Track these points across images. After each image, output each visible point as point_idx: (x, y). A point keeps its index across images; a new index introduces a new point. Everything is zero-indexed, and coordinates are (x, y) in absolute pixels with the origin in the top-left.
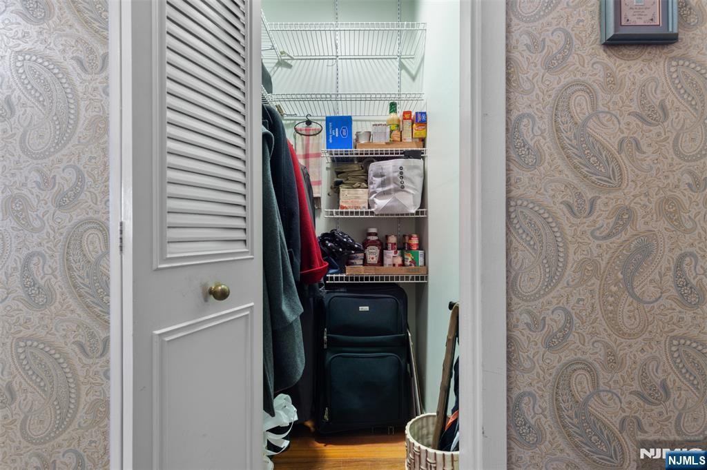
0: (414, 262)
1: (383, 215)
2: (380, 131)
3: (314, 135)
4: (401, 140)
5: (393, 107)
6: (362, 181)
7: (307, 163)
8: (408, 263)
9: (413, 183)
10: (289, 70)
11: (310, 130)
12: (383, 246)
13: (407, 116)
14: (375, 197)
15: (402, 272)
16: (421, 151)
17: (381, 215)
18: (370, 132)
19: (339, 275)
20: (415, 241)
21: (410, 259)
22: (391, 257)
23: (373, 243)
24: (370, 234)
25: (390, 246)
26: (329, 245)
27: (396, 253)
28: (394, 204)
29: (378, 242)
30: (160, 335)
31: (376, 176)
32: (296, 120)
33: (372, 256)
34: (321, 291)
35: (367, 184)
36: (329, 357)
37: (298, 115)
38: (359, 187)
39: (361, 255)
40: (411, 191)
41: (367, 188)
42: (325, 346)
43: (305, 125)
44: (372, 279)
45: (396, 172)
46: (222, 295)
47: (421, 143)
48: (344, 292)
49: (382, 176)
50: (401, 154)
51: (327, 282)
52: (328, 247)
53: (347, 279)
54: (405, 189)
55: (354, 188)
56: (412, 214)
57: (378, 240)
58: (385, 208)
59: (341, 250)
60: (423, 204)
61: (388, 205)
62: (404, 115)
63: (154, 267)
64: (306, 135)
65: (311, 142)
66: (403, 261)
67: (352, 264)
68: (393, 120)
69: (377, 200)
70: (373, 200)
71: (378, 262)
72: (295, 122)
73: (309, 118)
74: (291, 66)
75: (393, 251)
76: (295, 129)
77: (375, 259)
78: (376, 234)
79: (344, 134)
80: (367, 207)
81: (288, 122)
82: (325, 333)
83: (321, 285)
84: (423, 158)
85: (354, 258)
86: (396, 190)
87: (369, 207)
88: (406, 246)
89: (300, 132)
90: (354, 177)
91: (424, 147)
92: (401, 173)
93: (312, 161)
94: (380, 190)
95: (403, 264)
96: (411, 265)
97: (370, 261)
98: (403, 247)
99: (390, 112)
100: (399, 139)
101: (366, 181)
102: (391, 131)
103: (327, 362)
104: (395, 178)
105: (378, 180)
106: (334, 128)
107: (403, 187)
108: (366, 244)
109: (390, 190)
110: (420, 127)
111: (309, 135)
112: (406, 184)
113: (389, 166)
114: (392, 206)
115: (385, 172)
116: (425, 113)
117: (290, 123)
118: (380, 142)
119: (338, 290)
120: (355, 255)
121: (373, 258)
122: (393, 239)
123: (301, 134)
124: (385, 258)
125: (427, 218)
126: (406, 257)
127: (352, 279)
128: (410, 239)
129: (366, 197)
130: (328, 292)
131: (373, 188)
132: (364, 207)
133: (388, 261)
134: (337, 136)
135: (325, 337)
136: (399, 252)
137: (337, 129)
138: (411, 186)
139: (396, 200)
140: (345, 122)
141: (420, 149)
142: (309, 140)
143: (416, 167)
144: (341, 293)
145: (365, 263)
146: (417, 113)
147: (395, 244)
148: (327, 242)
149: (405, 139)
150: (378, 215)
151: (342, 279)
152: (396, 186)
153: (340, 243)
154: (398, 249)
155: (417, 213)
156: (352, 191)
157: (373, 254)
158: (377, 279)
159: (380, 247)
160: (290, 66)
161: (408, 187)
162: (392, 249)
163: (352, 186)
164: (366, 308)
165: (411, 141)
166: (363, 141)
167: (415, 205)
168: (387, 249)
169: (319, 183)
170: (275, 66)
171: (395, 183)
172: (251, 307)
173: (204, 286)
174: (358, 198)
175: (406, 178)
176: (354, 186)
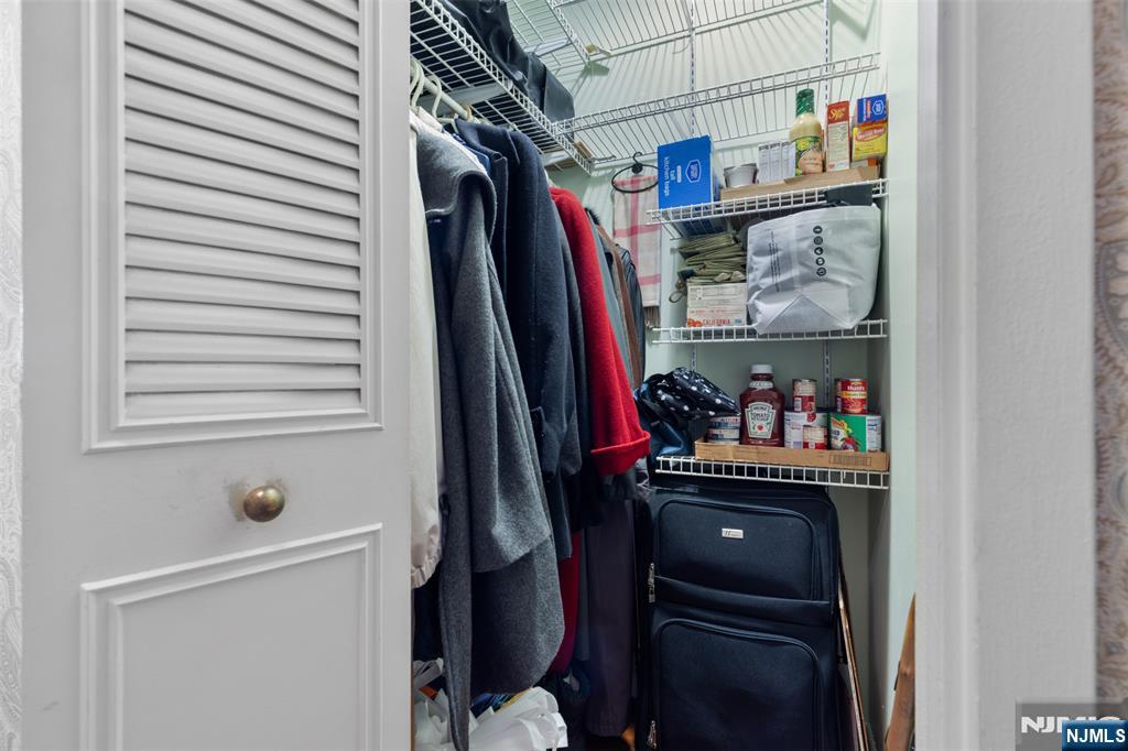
0: (852, 441)
1: (777, 335)
2: (774, 158)
3: (647, 189)
4: (824, 170)
5: (805, 101)
6: (735, 267)
7: (634, 244)
8: (838, 443)
9: (848, 260)
10: (604, 78)
11: (638, 181)
12: (784, 403)
13: (837, 114)
14: (758, 298)
15: (823, 461)
16: (870, 186)
17: (772, 336)
18: (754, 165)
19: (682, 460)
20: (856, 393)
21: (843, 434)
22: (803, 427)
23: (763, 396)
24: (756, 377)
25: (799, 402)
26: (663, 398)
27: (812, 418)
28: (802, 310)
29: (775, 395)
30: (99, 592)
31: (759, 253)
32: (614, 167)
33: (758, 423)
34: (641, 489)
35: (744, 273)
36: (660, 621)
37: (619, 157)
38: (728, 281)
39: (734, 420)
40: (844, 280)
41: (744, 281)
42: (652, 598)
43: (630, 173)
44: (751, 471)
45: (806, 238)
46: (263, 512)
47: (875, 169)
48: (693, 494)
49: (772, 251)
50: (820, 199)
51: (657, 471)
52: (661, 403)
53: (697, 468)
54: (829, 275)
55: (716, 283)
56: (847, 332)
57: (774, 389)
58: (780, 320)
59: (686, 408)
60: (878, 308)
61: (790, 312)
62: (829, 114)
63: (84, 448)
64: (632, 192)
65: (641, 203)
66: (828, 436)
67: (715, 437)
68: (804, 128)
69: (761, 305)
70: (753, 305)
71: (774, 435)
72: (613, 171)
73: (639, 159)
74: (608, 70)
75: (805, 415)
76: (613, 183)
77: (765, 430)
78: (768, 378)
79: (694, 175)
80: (744, 320)
81: (602, 172)
82: (651, 573)
83: (640, 477)
84: (879, 202)
85: (719, 426)
86: (805, 280)
87: (749, 321)
88: (839, 404)
89: (621, 188)
90: (717, 260)
91: (882, 175)
92: (818, 241)
93: (642, 238)
94: (769, 281)
95: (827, 445)
96: (845, 448)
97: (753, 431)
98: (830, 406)
99: (798, 114)
100: (820, 168)
101: (743, 267)
102: (799, 154)
103: (655, 630)
104: (802, 255)
105: (765, 261)
106: (673, 167)
107: (822, 272)
108: (746, 398)
109: (791, 280)
110: (870, 133)
111: (638, 192)
112: (829, 263)
113: (789, 230)
114: (796, 316)
115: (779, 241)
116: (883, 98)
117: (606, 174)
118: (775, 182)
119: (681, 490)
120: (719, 420)
121: (760, 428)
122: (805, 389)
123: (624, 192)
124: (787, 428)
125: (887, 340)
126: (833, 428)
127: (707, 469)
128: (845, 388)
129: (742, 301)
130: (658, 492)
131: (754, 280)
132: (739, 321)
133: (793, 436)
134: (679, 181)
135: (651, 580)
136: (819, 416)
137: (679, 168)
138: (845, 267)
139: (805, 302)
140: (695, 151)
141: (868, 182)
142: (637, 200)
143: (859, 224)
144: (687, 495)
145: (744, 437)
146: (860, 102)
147: (811, 398)
148: (660, 392)
149: (832, 166)
150: (765, 336)
151: (686, 467)
152: (805, 270)
153: (686, 396)
154: (819, 410)
155: (861, 329)
156: (712, 289)
157: (761, 419)
158: (763, 472)
159: (778, 406)
160: (605, 71)
161: (835, 271)
162: (803, 410)
163: (712, 279)
164: (738, 533)
165: (848, 167)
166: (738, 183)
167: (853, 311)
168: (792, 409)
169: (656, 279)
170: (581, 76)
171: (802, 264)
172: (374, 533)
173: (234, 490)
174: (725, 302)
175: (830, 251)
176: (717, 279)
